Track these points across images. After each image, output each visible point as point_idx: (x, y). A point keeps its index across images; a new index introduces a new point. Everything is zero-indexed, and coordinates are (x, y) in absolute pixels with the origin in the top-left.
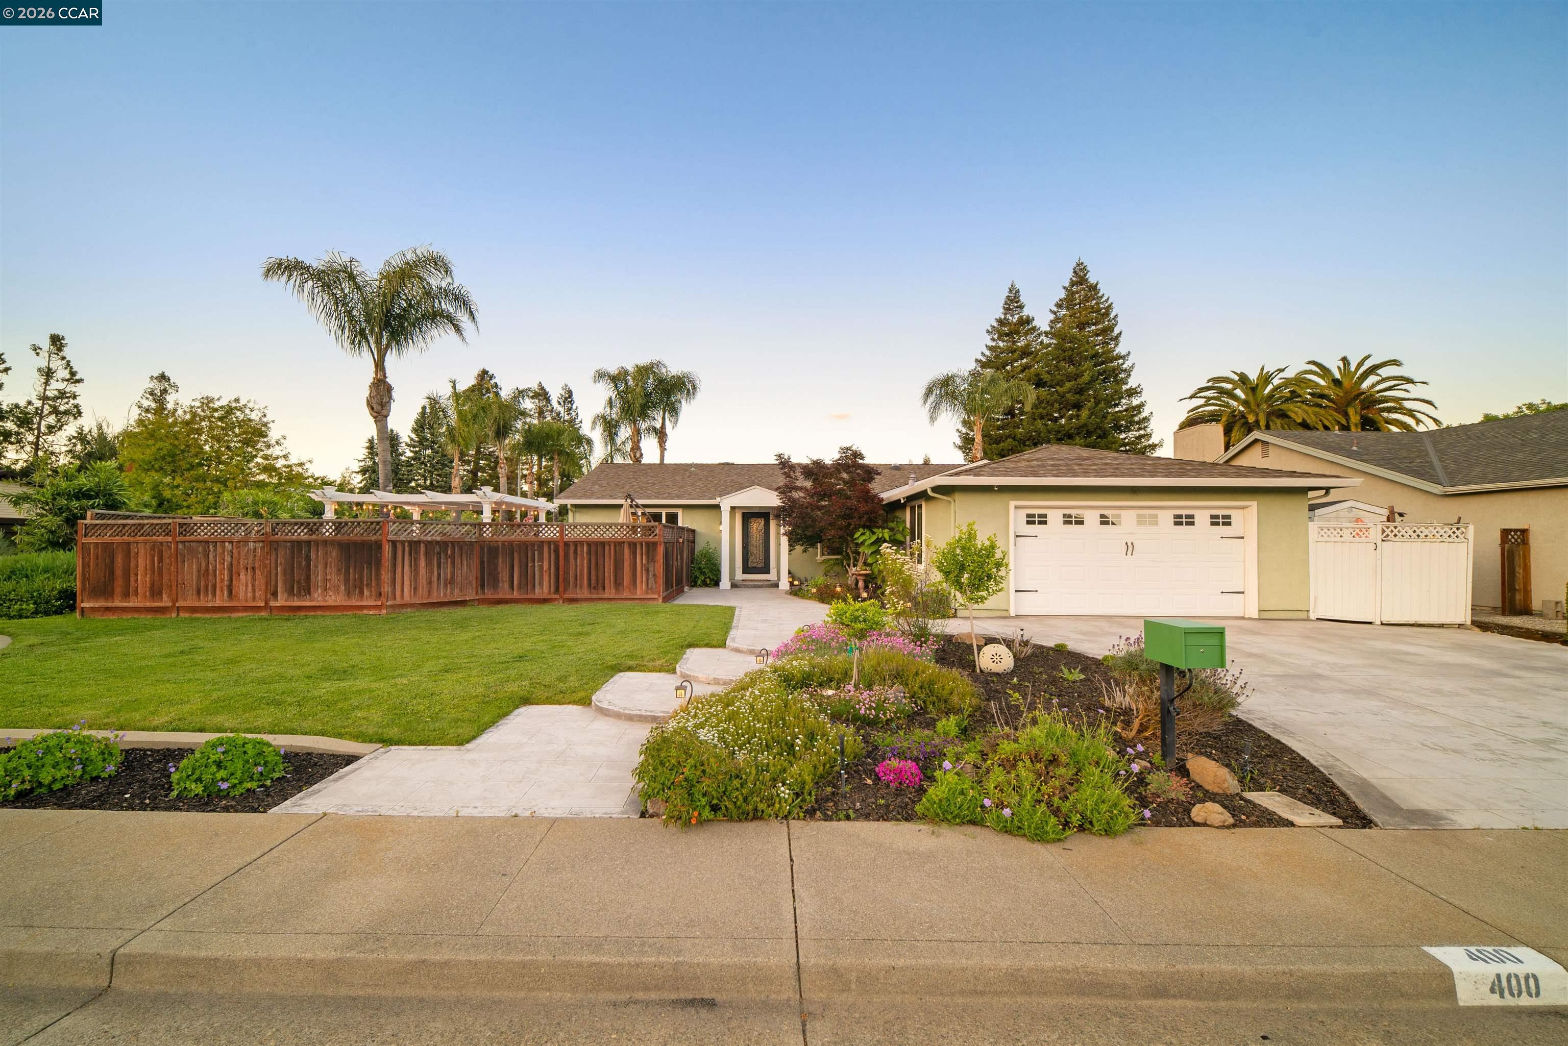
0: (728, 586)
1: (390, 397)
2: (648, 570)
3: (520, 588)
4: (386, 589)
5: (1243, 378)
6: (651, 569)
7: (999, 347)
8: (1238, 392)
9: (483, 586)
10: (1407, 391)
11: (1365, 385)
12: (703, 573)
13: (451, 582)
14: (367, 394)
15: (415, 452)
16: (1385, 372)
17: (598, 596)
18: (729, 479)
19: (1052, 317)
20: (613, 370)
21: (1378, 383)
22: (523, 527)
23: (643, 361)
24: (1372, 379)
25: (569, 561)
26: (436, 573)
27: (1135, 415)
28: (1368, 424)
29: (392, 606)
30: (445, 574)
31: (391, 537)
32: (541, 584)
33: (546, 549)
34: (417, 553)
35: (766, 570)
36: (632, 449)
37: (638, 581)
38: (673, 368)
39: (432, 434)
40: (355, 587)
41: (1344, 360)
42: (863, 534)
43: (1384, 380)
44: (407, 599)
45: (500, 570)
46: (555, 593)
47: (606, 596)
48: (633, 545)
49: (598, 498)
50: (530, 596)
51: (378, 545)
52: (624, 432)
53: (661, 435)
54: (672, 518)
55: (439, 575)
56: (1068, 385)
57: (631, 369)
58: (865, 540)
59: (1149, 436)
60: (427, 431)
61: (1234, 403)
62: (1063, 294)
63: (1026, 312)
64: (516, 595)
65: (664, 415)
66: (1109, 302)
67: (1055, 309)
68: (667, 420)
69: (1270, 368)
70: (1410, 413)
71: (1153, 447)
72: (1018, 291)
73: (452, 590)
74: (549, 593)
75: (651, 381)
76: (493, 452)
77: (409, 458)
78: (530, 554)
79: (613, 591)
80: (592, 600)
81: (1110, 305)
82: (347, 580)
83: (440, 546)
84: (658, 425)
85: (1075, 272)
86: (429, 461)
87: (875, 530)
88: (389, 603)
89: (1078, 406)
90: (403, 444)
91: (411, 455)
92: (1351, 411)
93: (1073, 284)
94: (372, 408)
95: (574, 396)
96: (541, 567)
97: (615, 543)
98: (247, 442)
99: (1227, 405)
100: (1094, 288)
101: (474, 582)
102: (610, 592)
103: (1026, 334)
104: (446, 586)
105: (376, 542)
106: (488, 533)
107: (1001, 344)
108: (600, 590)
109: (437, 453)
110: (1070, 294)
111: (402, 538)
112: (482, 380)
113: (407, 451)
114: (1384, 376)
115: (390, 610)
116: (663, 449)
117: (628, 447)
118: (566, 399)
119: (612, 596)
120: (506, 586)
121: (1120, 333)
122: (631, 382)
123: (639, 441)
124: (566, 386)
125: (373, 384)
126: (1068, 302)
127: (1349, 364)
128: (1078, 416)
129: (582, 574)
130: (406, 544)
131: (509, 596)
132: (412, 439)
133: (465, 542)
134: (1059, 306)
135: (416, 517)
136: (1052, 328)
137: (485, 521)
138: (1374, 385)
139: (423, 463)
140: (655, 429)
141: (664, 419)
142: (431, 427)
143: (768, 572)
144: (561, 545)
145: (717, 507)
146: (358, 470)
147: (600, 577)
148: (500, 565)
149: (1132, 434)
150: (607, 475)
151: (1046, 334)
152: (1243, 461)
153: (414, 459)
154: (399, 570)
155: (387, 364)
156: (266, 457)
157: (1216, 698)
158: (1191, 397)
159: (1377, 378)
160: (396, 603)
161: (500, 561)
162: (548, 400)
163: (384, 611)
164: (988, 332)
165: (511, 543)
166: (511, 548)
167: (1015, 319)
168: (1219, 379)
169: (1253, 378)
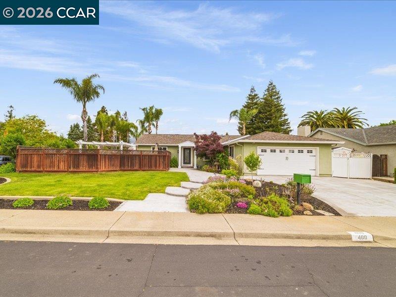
0: (180, 167)
2: (163, 163)
3: (130, 167)
4: (99, 167)
5: (317, 112)
7: (249, 102)
8: (315, 116)
9: (121, 166)
12: (174, 164)
13: (114, 165)
16: (354, 111)
17: (151, 169)
19: (264, 94)
22: (131, 151)
24: (350, 113)
25: (143, 161)
27: (286, 122)
28: (350, 126)
31: (100, 153)
32: (136, 166)
33: (137, 157)
34: (106, 158)
36: (149, 130)
37: (161, 166)
40: (91, 166)
41: (343, 108)
43: (353, 113)
44: (103, 169)
45: (125, 162)
46: (139, 168)
48: (160, 157)
49: (145, 144)
50: (133, 169)
52: (146, 124)
54: (165, 149)
55: (111, 163)
56: (268, 113)
57: (147, 107)
59: (290, 128)
61: (313, 119)
62: (267, 88)
63: (256, 93)
64: (130, 169)
69: (323, 110)
70: (361, 122)
71: (291, 131)
72: (254, 87)
73: (114, 167)
78: (133, 158)
79: (154, 168)
80: (149, 170)
82: (89, 164)
83: (111, 156)
85: (270, 82)
89: (271, 119)
92: (345, 122)
93: (269, 85)
96: (136, 162)
97: (155, 156)
98: (40, 126)
99: (312, 120)
101: (119, 165)
103: (256, 98)
104: (112, 166)
105: (97, 155)
106: (122, 153)
110: (269, 88)
111: (103, 154)
115: (100, 172)
117: (147, 129)
119: (154, 170)
120: (127, 166)
121: (282, 99)
123: (150, 127)
126: (268, 90)
127: (345, 109)
128: (270, 122)
129: (146, 164)
131: (128, 169)
133: (117, 155)
134: (265, 91)
136: (263, 97)
137: (121, 149)
138: (351, 115)
141: (157, 121)
143: (190, 164)
144: (141, 156)
145: (178, 146)
147: (151, 165)
149: (285, 127)
150: (146, 137)
151: (262, 99)
152: (316, 136)
154: (102, 162)
155: (86, 106)
156: (46, 130)
157: (309, 191)
158: (302, 117)
160: (101, 170)
161: (125, 160)
164: (246, 98)
166: (128, 156)
167: (253, 94)
168: (310, 112)
169: (319, 113)
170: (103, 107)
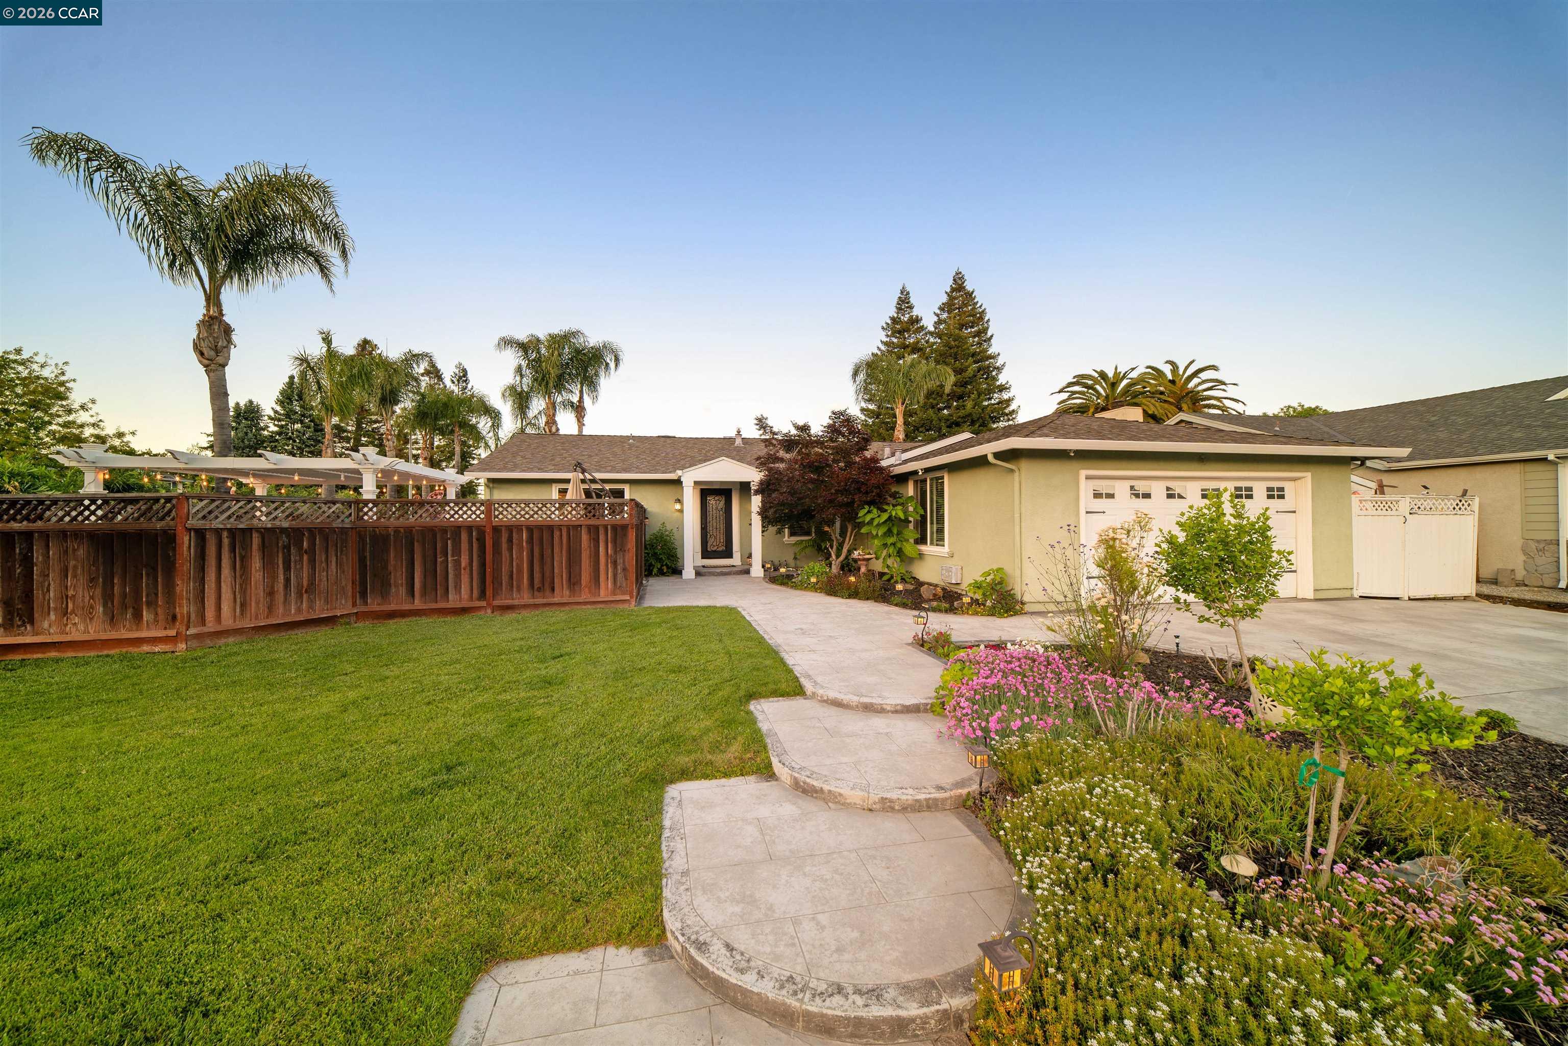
0: (693, 576)
1: (229, 341)
2: (615, 563)
3: (424, 594)
4: (184, 608)
5: (1103, 375)
6: (620, 561)
7: (893, 343)
8: (1099, 388)
9: (363, 594)
10: (1224, 390)
11: (1191, 385)
12: (660, 560)
13: (311, 588)
14: (194, 335)
15: (281, 427)
16: (1204, 375)
17: (545, 601)
18: (677, 452)
19: (936, 319)
20: (522, 336)
21: (1200, 384)
22: (427, 507)
23: (557, 329)
24: (1195, 381)
25: (500, 554)
26: (281, 577)
27: (1005, 408)
29: (198, 636)
30: (299, 578)
31: (193, 523)
32: (458, 587)
33: (464, 536)
34: (247, 546)
35: (728, 554)
36: (547, 423)
37: (601, 579)
38: (593, 338)
39: (301, 407)
40: (124, 607)
41: (1174, 365)
42: (869, 512)
43: (1204, 382)
44: (227, 621)
45: (391, 568)
46: (479, 599)
47: (556, 600)
48: (594, 531)
49: (524, 471)
50: (442, 605)
51: (170, 538)
52: (538, 405)
53: (579, 410)
54: (620, 494)
55: (287, 581)
57: (543, 337)
58: (873, 519)
60: (295, 403)
61: (1094, 397)
62: (944, 299)
63: (915, 312)
64: (418, 604)
65: (582, 387)
66: (983, 308)
67: (938, 312)
68: (585, 396)
69: (1122, 369)
72: (908, 293)
73: (311, 602)
74: (471, 598)
75: (567, 350)
76: (377, 428)
77: (272, 432)
78: (439, 545)
79: (567, 592)
80: (536, 606)
81: (983, 311)
82: (108, 597)
83: (288, 536)
84: (575, 399)
85: (954, 280)
86: (298, 437)
87: (886, 507)
88: (192, 631)
89: (963, 398)
90: (266, 418)
91: (276, 429)
92: (1184, 406)
93: (953, 290)
94: (202, 354)
95: (469, 376)
96: (457, 563)
97: (568, 527)
98: (35, 406)
99: (1090, 399)
100: (970, 295)
101: (349, 588)
102: (562, 594)
103: (915, 333)
104: (300, 595)
105: (164, 532)
106: (371, 515)
107: (895, 340)
108: (548, 593)
109: (309, 427)
110: (951, 298)
111: (216, 524)
112: (363, 350)
113: (271, 425)
114: (1204, 378)
115: (194, 643)
116: (581, 424)
117: (543, 420)
118: (460, 378)
119: (565, 600)
120: (403, 591)
121: (992, 336)
122: (543, 351)
123: (554, 415)
124: (460, 364)
125: (203, 322)
126: (947, 307)
127: (1178, 368)
128: (964, 406)
129: (520, 571)
130: (225, 534)
131: (407, 607)
132: (276, 412)
133: (333, 530)
134: (941, 309)
135: (260, 491)
136: (936, 328)
137: (366, 497)
138: (1197, 386)
139: (290, 438)
140: (572, 404)
141: (581, 392)
142: (300, 397)
143: (730, 555)
144: (488, 530)
145: (678, 482)
146: (206, 445)
147: (547, 574)
148: (392, 562)
150: (529, 445)
151: (931, 333)
153: (280, 434)
154: (211, 576)
155: (223, 297)
156: (65, 425)
158: (1059, 392)
159: (1199, 380)
160: (205, 630)
161: (392, 555)
162: (440, 378)
163: (182, 646)
164: (883, 328)
165: (409, 530)
166: (408, 536)
167: (906, 318)
168: (1083, 376)
169: (1111, 374)
170: (366, 342)
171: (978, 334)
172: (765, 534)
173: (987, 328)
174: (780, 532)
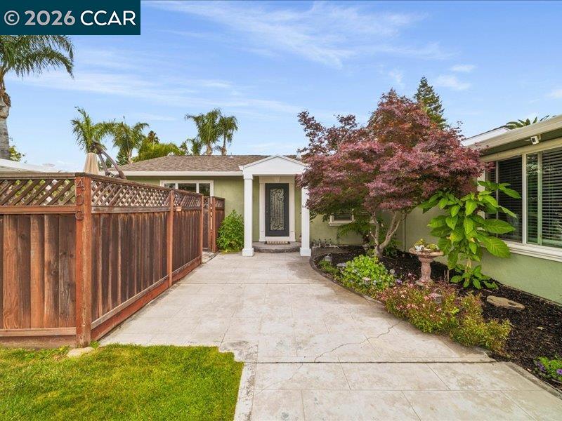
0: (251, 251)
20: (196, 114)
35: (285, 233)
54: (205, 189)
57: (205, 114)
68: (226, 142)
81: (438, 97)
93: (421, 87)
122: (206, 121)
126: (418, 96)
140: (220, 149)
143: (287, 235)
171: (435, 109)
172: (312, 220)
173: (441, 106)
174: (326, 218)
